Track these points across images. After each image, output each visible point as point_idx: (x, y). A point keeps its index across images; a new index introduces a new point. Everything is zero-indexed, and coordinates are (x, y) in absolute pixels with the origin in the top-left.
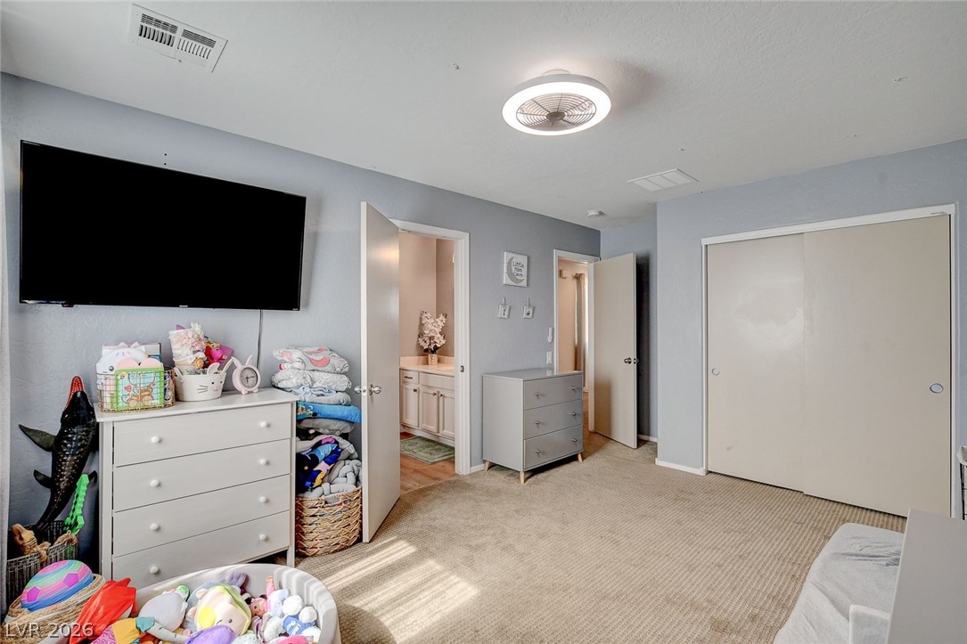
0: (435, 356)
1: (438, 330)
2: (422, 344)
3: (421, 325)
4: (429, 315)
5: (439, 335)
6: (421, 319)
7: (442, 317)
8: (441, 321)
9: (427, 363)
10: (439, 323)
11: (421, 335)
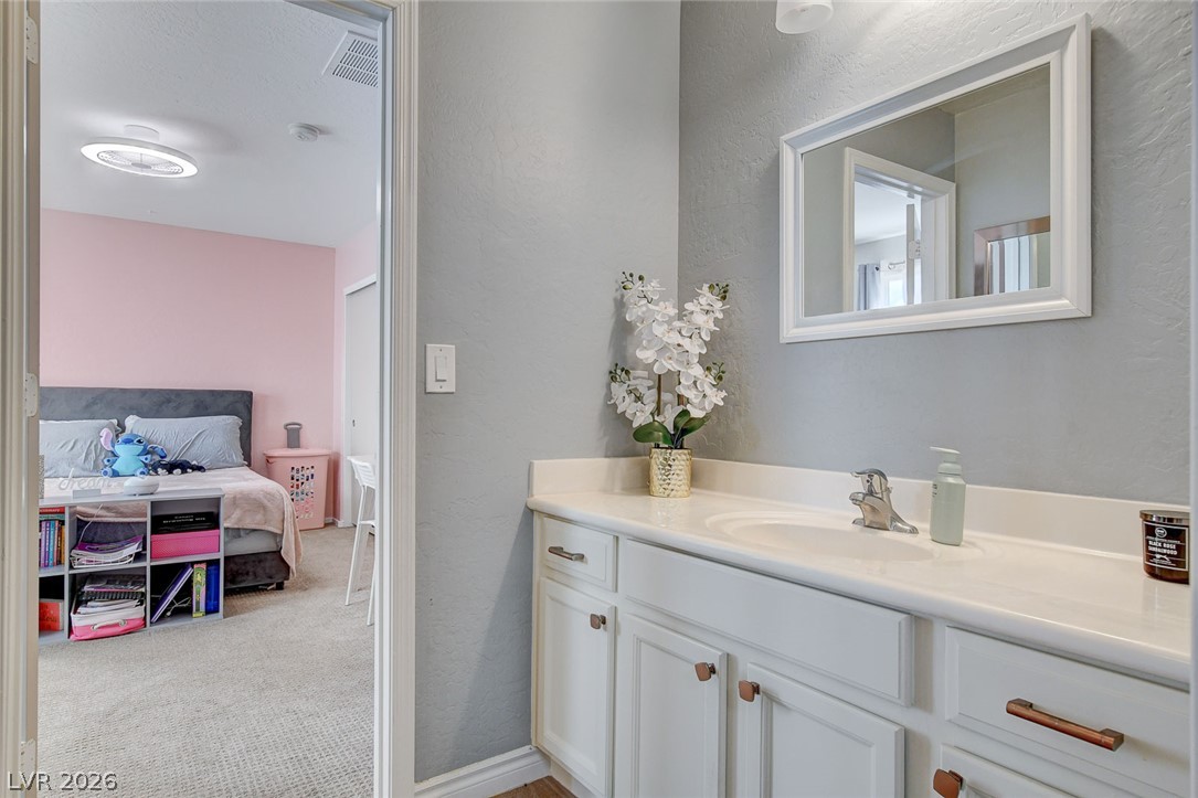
0: (680, 459)
1: (695, 348)
2: (626, 405)
3: (623, 330)
4: (652, 287)
5: (698, 371)
6: (620, 305)
7: (707, 297)
8: (705, 312)
9: (643, 485)
10: (700, 319)
11: (619, 371)
